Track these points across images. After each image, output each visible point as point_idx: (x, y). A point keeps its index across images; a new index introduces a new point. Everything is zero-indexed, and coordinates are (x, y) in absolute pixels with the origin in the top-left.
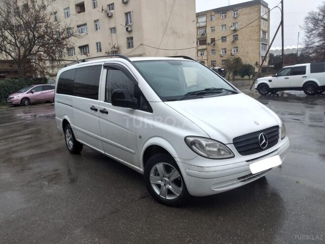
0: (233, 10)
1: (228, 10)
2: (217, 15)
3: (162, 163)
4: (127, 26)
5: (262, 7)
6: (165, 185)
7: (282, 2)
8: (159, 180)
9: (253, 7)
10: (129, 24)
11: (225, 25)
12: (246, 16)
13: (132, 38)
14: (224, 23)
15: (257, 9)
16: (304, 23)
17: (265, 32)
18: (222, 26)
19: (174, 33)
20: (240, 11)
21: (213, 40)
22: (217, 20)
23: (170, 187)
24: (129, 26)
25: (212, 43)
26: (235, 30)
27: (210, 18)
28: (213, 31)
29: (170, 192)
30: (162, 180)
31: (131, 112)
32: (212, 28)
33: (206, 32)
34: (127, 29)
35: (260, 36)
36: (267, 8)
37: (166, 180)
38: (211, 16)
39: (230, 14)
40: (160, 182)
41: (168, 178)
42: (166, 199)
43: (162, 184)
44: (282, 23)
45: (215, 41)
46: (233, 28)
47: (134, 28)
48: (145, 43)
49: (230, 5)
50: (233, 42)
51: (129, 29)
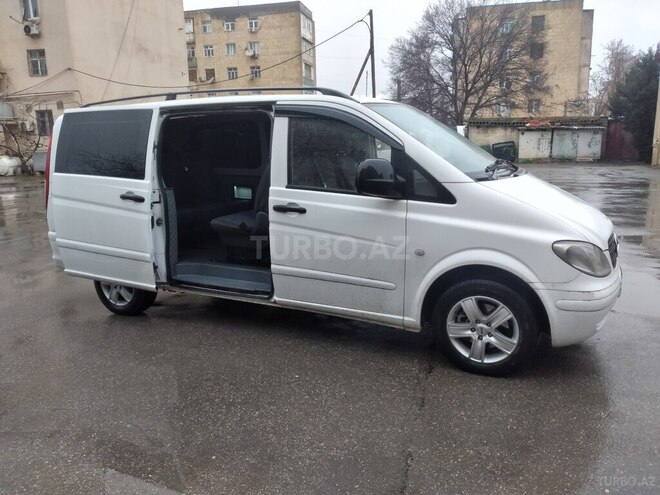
0: (248, 16)
1: (238, 16)
2: (216, 23)
3: (473, 298)
4: (26, 23)
5: (302, 16)
6: (480, 338)
7: (371, 13)
8: (468, 329)
9: (287, 15)
10: (32, 17)
11: (234, 45)
12: (272, 31)
13: (42, 53)
14: (232, 41)
15: (293, 19)
16: (388, 55)
17: (310, 66)
18: (228, 46)
19: (142, 49)
20: (261, 19)
21: (210, 73)
22: (216, 33)
23: (492, 339)
24: (33, 22)
25: (208, 79)
26: (254, 57)
27: (201, 26)
28: (209, 53)
29: (490, 350)
30: (473, 330)
31: (387, 207)
32: (206, 47)
33: (193, 55)
34: (27, 30)
35: (301, 72)
36: (311, 20)
37: (482, 328)
38: (204, 22)
39: (243, 23)
40: (469, 332)
41: (487, 324)
42: (482, 363)
43: (474, 336)
44: (371, 52)
45: (213, 75)
46: (250, 53)
47: (46, 29)
48: (77, 66)
49: (241, 5)
50: (252, 79)
51: (34, 30)
